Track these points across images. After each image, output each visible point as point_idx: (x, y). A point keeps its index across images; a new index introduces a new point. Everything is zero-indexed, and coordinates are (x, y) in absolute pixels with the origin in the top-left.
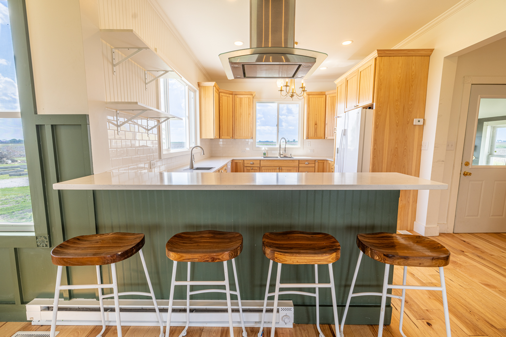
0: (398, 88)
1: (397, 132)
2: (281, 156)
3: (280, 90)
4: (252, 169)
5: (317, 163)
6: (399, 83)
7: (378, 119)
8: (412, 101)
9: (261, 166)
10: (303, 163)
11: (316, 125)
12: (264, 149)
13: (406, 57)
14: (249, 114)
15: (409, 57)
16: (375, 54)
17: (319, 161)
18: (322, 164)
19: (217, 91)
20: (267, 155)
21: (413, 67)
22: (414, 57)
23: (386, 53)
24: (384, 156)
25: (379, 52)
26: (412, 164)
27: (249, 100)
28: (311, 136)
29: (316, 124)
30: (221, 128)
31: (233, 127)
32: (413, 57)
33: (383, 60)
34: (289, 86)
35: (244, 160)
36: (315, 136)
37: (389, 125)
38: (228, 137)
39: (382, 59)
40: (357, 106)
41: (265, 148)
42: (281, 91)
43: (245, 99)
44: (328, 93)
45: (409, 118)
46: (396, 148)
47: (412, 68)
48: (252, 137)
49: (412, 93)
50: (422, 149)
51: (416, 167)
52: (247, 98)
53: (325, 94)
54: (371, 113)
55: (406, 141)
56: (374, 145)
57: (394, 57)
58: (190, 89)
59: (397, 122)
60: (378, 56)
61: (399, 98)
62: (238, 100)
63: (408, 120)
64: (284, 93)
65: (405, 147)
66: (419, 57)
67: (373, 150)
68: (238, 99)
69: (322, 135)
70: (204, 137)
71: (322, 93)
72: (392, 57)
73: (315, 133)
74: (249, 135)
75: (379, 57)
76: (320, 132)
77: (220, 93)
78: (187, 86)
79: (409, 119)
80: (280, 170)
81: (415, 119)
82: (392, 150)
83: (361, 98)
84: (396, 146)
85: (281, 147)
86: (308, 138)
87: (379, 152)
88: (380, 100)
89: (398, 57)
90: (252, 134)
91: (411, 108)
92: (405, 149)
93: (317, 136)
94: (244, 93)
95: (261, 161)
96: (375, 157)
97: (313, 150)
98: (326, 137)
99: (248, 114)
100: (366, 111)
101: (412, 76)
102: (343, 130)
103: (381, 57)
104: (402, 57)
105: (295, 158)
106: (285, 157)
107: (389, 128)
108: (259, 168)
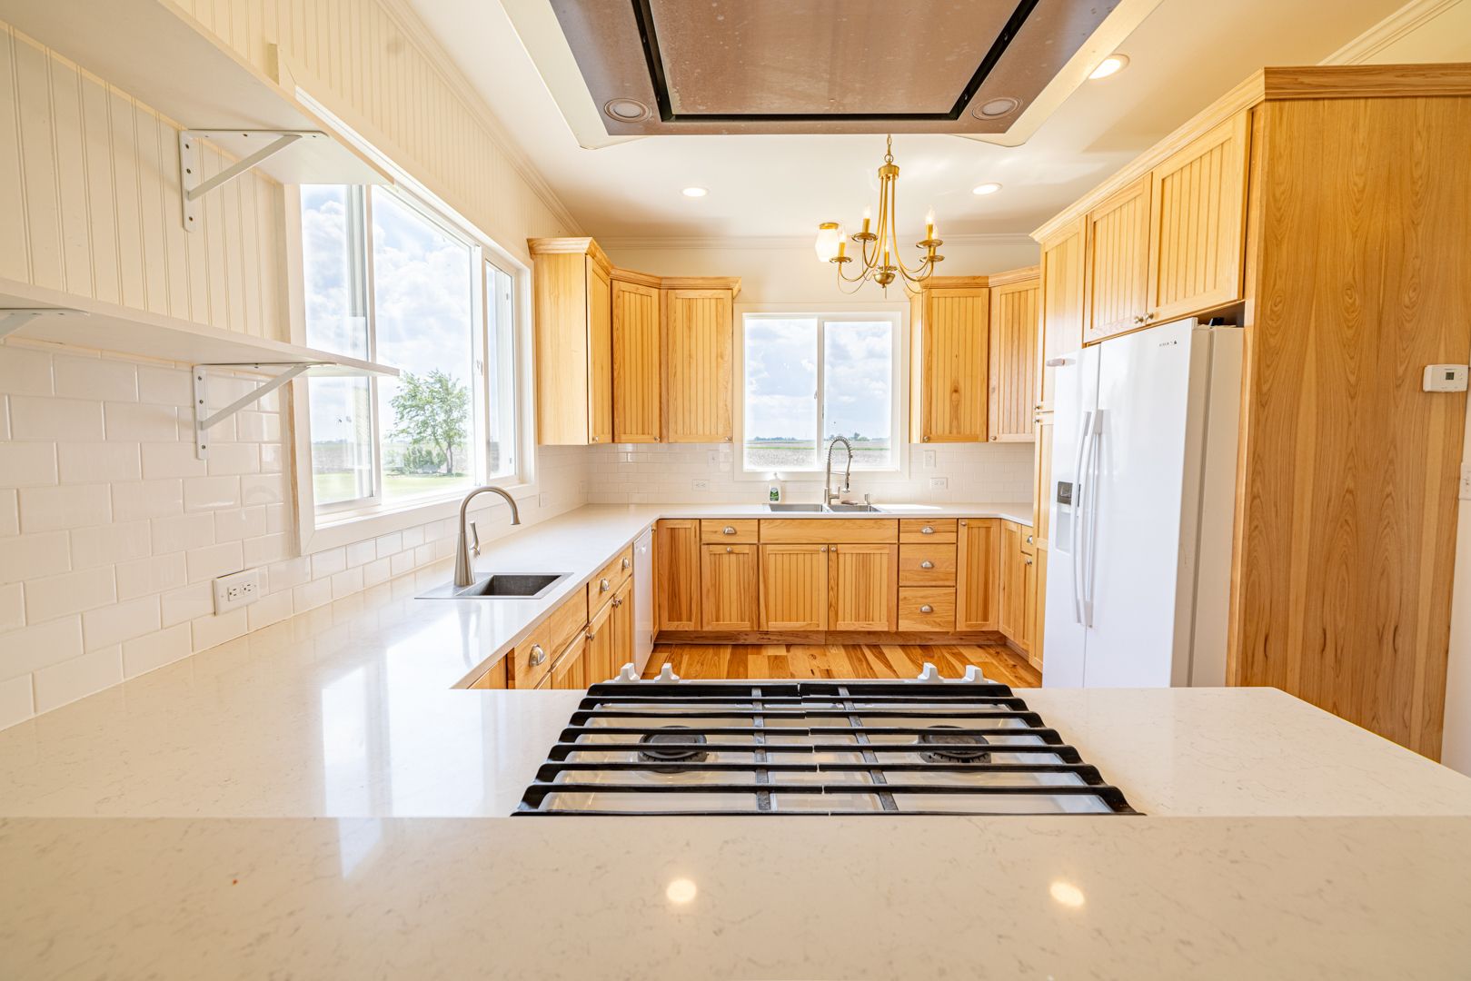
0: (1354, 236)
1: (1350, 424)
2: (834, 502)
3: (836, 255)
4: (731, 553)
5: (963, 531)
6: (1357, 213)
7: (1268, 366)
8: (1415, 290)
9: (761, 542)
10: (915, 529)
11: (955, 395)
12: (771, 477)
13: (1387, 101)
14: (720, 356)
15: (1400, 100)
16: (1254, 89)
17: (973, 523)
18: (983, 531)
19: (602, 273)
20: (784, 497)
21: (1419, 146)
22: (1421, 102)
23: (1302, 83)
24: (1296, 526)
25: (1270, 81)
26: (1419, 561)
27: (720, 309)
28: (940, 432)
29: (956, 391)
30: (619, 406)
31: (664, 401)
32: (1419, 100)
33: (1285, 115)
34: (875, 238)
35: (700, 520)
36: (954, 431)
37: (1318, 394)
38: (646, 437)
39: (1281, 110)
40: (1151, 317)
41: (775, 474)
42: (841, 260)
43: (705, 301)
44: (995, 279)
45: (1401, 363)
46: (1350, 491)
47: (1412, 148)
48: (729, 435)
49: (1416, 257)
50: (1460, 496)
51: (1435, 573)
52: (713, 302)
53: (986, 286)
54: (1236, 343)
55: (1391, 462)
56: (1253, 481)
57: (1336, 102)
58: (490, 257)
59: (1352, 379)
60: (1266, 100)
61: (1357, 280)
62: (679, 306)
63: (1401, 371)
64: (854, 268)
65: (1390, 488)
66: (1442, 100)
67: (1249, 502)
68: (679, 302)
69: (979, 429)
70: (549, 440)
71: (976, 281)
72: (1326, 102)
73: (955, 423)
74: (721, 430)
75: (1269, 104)
76: (971, 421)
77: (614, 282)
78: (479, 250)
79: (1403, 367)
80: (831, 554)
81: (1429, 369)
82: (1329, 500)
83: (1172, 280)
84: (1350, 483)
85: (832, 470)
86: (927, 438)
87: (1273, 509)
88: (1277, 288)
89: (1352, 101)
90: (729, 424)
91: (1409, 321)
92: (1388, 496)
93: (959, 433)
94: (699, 282)
95: (762, 522)
96: (1256, 532)
97: (945, 480)
98: (991, 434)
99: (714, 355)
100: (1211, 335)
101: (1413, 183)
102: (1089, 414)
103: (1277, 104)
104: (1370, 101)
105: (886, 509)
106: (847, 505)
107: (1318, 407)
108: (755, 547)
